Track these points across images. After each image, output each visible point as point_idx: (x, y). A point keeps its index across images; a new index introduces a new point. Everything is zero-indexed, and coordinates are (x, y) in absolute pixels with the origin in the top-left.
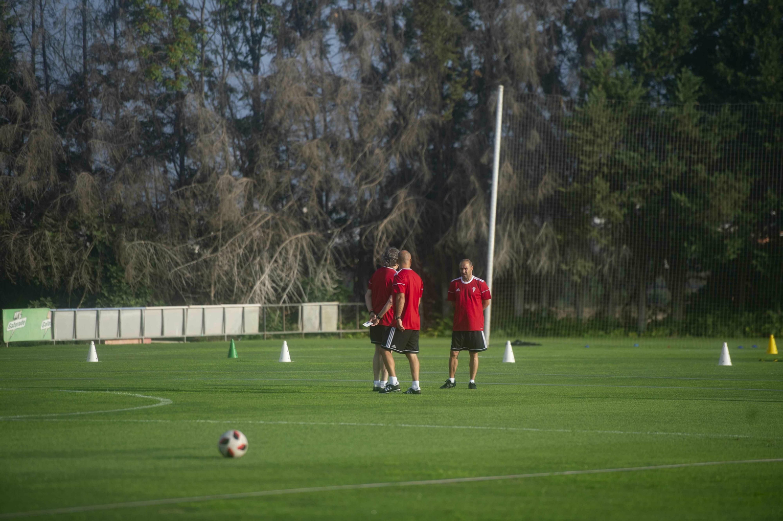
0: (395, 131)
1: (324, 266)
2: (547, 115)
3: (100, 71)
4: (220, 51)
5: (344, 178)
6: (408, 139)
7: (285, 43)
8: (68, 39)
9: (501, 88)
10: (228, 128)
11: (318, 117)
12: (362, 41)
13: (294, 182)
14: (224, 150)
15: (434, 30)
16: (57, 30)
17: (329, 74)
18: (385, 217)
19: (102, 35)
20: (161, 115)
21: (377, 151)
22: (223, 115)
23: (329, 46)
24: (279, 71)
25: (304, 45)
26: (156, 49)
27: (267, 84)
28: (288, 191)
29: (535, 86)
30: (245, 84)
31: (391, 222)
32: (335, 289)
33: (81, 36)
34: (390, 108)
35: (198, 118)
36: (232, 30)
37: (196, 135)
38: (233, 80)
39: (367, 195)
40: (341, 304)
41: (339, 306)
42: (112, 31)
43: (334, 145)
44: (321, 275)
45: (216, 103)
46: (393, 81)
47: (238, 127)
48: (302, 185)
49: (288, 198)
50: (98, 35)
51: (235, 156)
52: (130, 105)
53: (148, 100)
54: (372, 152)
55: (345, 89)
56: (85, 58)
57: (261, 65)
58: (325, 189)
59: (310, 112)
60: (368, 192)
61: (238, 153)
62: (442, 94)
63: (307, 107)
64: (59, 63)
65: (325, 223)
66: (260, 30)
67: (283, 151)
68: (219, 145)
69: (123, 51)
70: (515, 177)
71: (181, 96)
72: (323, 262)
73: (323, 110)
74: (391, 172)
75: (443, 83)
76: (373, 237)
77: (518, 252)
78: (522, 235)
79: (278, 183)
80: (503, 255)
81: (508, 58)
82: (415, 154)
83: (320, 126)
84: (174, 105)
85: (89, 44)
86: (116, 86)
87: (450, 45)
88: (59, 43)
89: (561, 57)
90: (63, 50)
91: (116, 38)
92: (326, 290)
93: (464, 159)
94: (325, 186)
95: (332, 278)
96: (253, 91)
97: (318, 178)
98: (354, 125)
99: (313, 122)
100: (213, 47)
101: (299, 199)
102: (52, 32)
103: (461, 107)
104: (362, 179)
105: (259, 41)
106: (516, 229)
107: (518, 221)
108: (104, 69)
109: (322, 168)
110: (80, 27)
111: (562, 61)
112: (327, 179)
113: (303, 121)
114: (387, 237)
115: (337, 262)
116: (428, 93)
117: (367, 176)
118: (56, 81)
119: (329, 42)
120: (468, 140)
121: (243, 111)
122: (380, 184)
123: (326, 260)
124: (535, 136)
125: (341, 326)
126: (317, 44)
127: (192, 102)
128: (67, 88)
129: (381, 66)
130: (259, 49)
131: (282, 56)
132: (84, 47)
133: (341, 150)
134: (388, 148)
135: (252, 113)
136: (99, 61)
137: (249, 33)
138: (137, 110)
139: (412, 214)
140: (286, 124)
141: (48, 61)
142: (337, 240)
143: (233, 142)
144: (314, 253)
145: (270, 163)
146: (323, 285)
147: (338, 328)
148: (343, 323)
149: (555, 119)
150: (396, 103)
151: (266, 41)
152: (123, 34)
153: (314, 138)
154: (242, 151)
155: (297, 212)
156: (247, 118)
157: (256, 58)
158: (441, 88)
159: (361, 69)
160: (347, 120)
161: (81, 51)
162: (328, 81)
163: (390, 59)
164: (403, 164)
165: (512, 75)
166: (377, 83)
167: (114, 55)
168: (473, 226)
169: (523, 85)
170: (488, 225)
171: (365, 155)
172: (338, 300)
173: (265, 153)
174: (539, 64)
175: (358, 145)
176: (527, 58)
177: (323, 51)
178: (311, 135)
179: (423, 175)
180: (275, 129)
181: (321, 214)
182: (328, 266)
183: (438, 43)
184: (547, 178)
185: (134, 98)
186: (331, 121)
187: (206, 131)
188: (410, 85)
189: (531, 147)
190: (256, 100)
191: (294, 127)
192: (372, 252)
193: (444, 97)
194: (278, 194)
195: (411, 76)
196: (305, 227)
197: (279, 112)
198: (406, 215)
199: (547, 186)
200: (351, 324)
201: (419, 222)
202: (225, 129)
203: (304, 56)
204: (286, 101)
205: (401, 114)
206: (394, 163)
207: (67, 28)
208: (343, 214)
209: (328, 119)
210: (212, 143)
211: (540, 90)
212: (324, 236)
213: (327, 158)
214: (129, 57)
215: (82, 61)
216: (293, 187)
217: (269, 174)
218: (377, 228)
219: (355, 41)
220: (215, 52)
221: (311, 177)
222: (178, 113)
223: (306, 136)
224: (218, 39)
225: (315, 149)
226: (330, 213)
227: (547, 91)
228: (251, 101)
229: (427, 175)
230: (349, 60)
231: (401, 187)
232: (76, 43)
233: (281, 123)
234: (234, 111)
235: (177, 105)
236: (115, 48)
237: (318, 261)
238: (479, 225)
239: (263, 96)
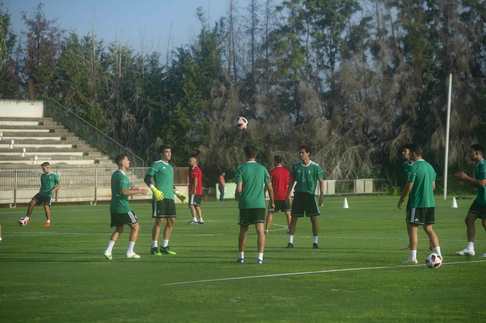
0: (399, 96)
1: (366, 161)
2: (474, 87)
3: (260, 72)
4: (315, 60)
5: (376, 119)
6: (406, 100)
7: (346, 56)
8: (245, 57)
9: (451, 75)
10: (319, 97)
11: (362, 91)
12: (383, 54)
13: (351, 122)
14: (318, 107)
15: (419, 48)
16: (240, 53)
17: (367, 70)
18: (395, 138)
19: (261, 55)
20: (288, 91)
21: (391, 106)
22: (317, 91)
23: (367, 57)
24: (343, 70)
25: (355, 56)
26: (285, 61)
27: (337, 76)
28: (348, 126)
29: (468, 74)
30: (327, 76)
31: (398, 140)
32: (371, 172)
33: (251, 56)
34: (397, 85)
35: (305, 93)
36: (321, 51)
37: (304, 101)
38: (322, 75)
39: (386, 127)
40: (374, 180)
41: (373, 181)
42: (265, 53)
43: (370, 104)
44: (364, 166)
45: (314, 85)
46: (398, 73)
47: (324, 96)
48: (355, 123)
49: (348, 129)
50: (259, 55)
51: (323, 110)
52: (273, 87)
53: (282, 85)
54: (388, 107)
55: (376, 77)
56: (253, 66)
57: (335, 67)
58: (365, 126)
59: (358, 88)
60: (387, 126)
61: (324, 109)
62: (422, 78)
63: (357, 86)
64: (241, 68)
65: (366, 141)
66: (334, 50)
67: (346, 107)
68: (315, 105)
69: (270, 62)
70: (459, 118)
71: (297, 82)
72: (365, 160)
73: (365, 87)
74: (398, 116)
75: (423, 73)
76: (389, 148)
77: (461, 154)
78: (463, 146)
79: (344, 123)
80: (454, 155)
81: (455, 61)
82: (410, 108)
83: (363, 95)
84: (294, 87)
85: (255, 59)
86: (267, 78)
87: (426, 55)
88: (241, 59)
89: (481, 59)
90: (243, 62)
91: (267, 56)
92: (367, 173)
93: (434, 109)
94: (366, 124)
95: (370, 167)
96: (332, 79)
97: (362, 120)
98: (380, 94)
99: (360, 93)
100: (312, 59)
101: (354, 130)
102: (238, 54)
103: (431, 84)
104: (383, 120)
105: (334, 55)
106: (459, 142)
107: (460, 138)
108: (262, 70)
109: (364, 114)
110: (251, 52)
111: (482, 61)
112: (367, 121)
113: (355, 93)
114: (397, 147)
115: (372, 160)
116: (416, 79)
117: (386, 118)
118: (240, 77)
119: (367, 55)
120: (436, 100)
121: (326, 89)
122: (392, 122)
123: (367, 159)
124: (469, 98)
125: (375, 190)
126: (362, 56)
127: (302, 85)
128: (245, 80)
129: (392, 66)
130: (334, 59)
131: (345, 62)
132: (253, 61)
133: (373, 105)
134: (396, 105)
135: (331, 89)
136: (260, 67)
137: (329, 52)
138: (277, 89)
139: (408, 137)
140: (347, 94)
141: (236, 68)
142: (373, 149)
143: (322, 104)
144: (361, 155)
145: (339, 113)
146: (365, 171)
147: (373, 191)
148: (375, 189)
149: (478, 89)
150: (400, 83)
151: (338, 55)
152: (270, 54)
153: (361, 100)
154: (325, 107)
155: (352, 136)
156: (328, 92)
157: (333, 63)
158: (422, 76)
159: (383, 67)
160: (376, 92)
161: (251, 63)
162: (367, 73)
163: (397, 61)
164: (404, 112)
165: (457, 68)
166: (391, 74)
167: (266, 64)
168: (438, 142)
169: (462, 73)
170: (445, 140)
171: (385, 108)
172: (373, 178)
173: (337, 108)
174: (470, 63)
175: (382, 104)
176: (464, 60)
177: (364, 59)
178: (359, 99)
179: (414, 117)
180: (342, 97)
181: (364, 137)
182: (368, 162)
183: (420, 54)
184: (475, 117)
185: (276, 84)
186: (369, 92)
187: (309, 98)
188: (407, 74)
189: (466, 103)
190: (333, 83)
191: (351, 96)
192: (389, 154)
193: (423, 80)
194: (343, 128)
195: (407, 70)
196: (356, 143)
197: (344, 89)
198: (405, 137)
199: (475, 121)
200: (379, 189)
201: (412, 140)
202: (318, 97)
203: (356, 62)
204: (347, 83)
205: (403, 88)
206: (399, 112)
207: (245, 52)
208: (375, 137)
209: (367, 91)
210: (312, 104)
211: (471, 76)
212: (366, 147)
213: (367, 111)
214: (273, 65)
215: (252, 67)
216: (351, 124)
217: (339, 118)
218: (391, 143)
219: (380, 54)
220: (313, 61)
221: (359, 119)
222: (296, 90)
223: (357, 100)
224: (314, 55)
225: (361, 106)
226: (369, 137)
227: (474, 76)
228: (330, 84)
229: (416, 118)
230: (377, 63)
231: (403, 123)
232: (249, 59)
233: (344, 94)
234: (322, 88)
235: (295, 86)
236: (266, 61)
237: (363, 160)
238: (441, 141)
239: (336, 82)
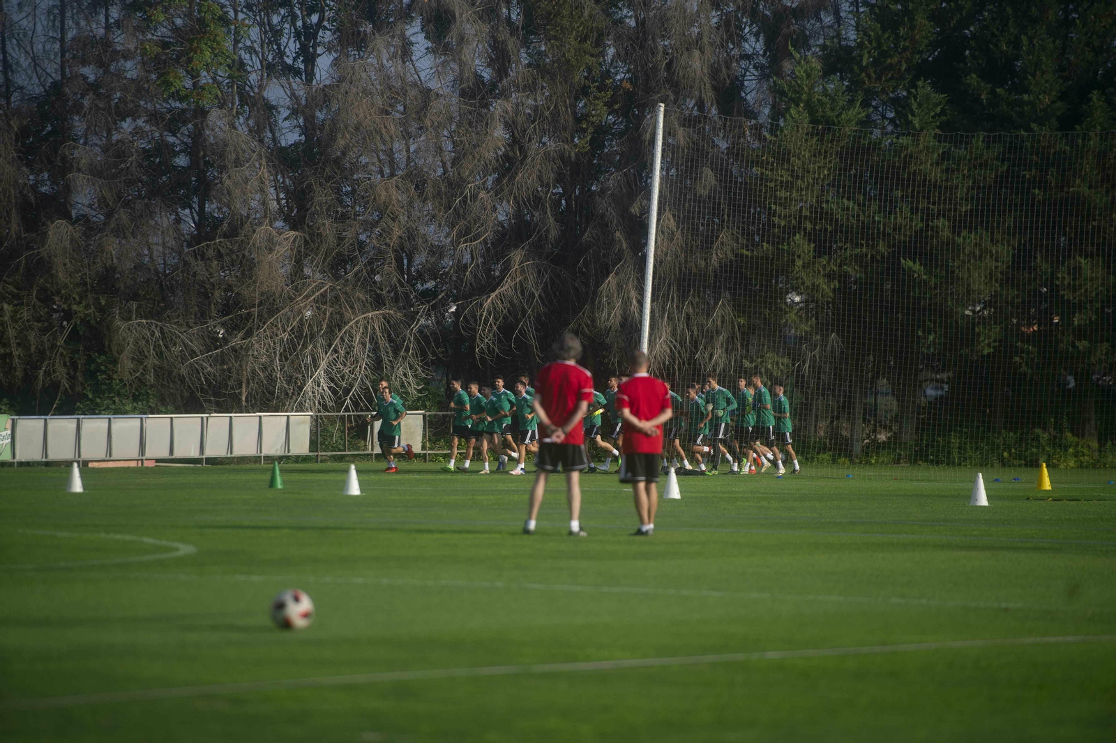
0: (507, 166)
1: (404, 358)
2: (723, 145)
3: (85, 78)
4: (258, 49)
5: (434, 233)
6: (526, 178)
7: (350, 40)
8: (39, 28)
9: (662, 108)
10: (269, 160)
11: (396, 146)
12: (462, 39)
13: (363, 237)
14: (262, 191)
15: (565, 23)
16: (24, 14)
17: (414, 84)
18: (493, 290)
19: (88, 23)
20: (171, 139)
21: (482, 194)
22: (261, 141)
23: (412, 44)
24: (341, 80)
25: (379, 42)
26: (165, 45)
27: (325, 97)
28: (354, 251)
29: (708, 104)
30: (293, 96)
31: (501, 297)
32: (419, 391)
33: (58, 24)
34: (499, 133)
35: (226, 145)
36: (275, 19)
37: (223, 168)
38: (276, 93)
39: (467, 258)
40: (428, 413)
41: (424, 416)
42: (102, 18)
43: (420, 186)
44: (400, 372)
45: (251, 122)
46: (504, 95)
47: (283, 159)
48: (375, 242)
49: (353, 260)
50: (83, 23)
51: (278, 200)
52: (127, 125)
53: (154, 117)
54: (474, 197)
55: (437, 106)
56: (63, 56)
57: (317, 70)
58: (405, 251)
59: (388, 138)
60: (466, 252)
61: (282, 196)
62: (574, 113)
63: (384, 131)
64: (25, 62)
65: (407, 295)
66: (315, 18)
67: (347, 194)
68: (256, 183)
69: (119, 48)
70: (678, 235)
71: (202, 113)
72: (402, 353)
73: (407, 136)
74: (501, 224)
75: (577, 99)
76: (475, 317)
77: (682, 342)
78: (688, 317)
79: (340, 239)
80: (662, 347)
81: (669, 66)
82: (537, 201)
83: (400, 157)
84: (190, 126)
85: (70, 35)
86: (108, 98)
87: (588, 45)
88: (25, 35)
89: (743, 63)
90: (31, 42)
91: (108, 27)
92: (407, 393)
93: (604, 206)
94: (407, 245)
95: (416, 376)
96: (306, 106)
97: (397, 232)
98: (448, 157)
99: (390, 153)
100: (248, 43)
101: (370, 263)
102: (16, 18)
103: (601, 132)
104: (460, 235)
105: (315, 36)
106: (679, 309)
107: (683, 297)
108: (90, 72)
109: (403, 218)
110: (56, 11)
111: (746, 70)
112: (411, 235)
113: (376, 151)
114: (495, 319)
115: (423, 353)
116: (555, 115)
117: (467, 231)
118: (21, 88)
119: (413, 39)
120: (613, 180)
121: (290, 136)
122: (485, 241)
123: (407, 350)
124: (709, 176)
125: (428, 445)
126: (397, 41)
127: (217, 121)
128: (33, 99)
129: (487, 74)
130: (314, 47)
131: (348, 56)
132: (62, 40)
133: (429, 189)
134: (498, 191)
135: (303, 137)
136: (84, 62)
137: (299, 23)
138: (137, 131)
139: (530, 286)
140: (352, 154)
141: (9, 58)
142: (422, 321)
143: (276, 180)
144: (391, 340)
145: (328, 210)
146: (403, 386)
147: (423, 448)
148: (430, 440)
149: (736, 152)
150: (510, 125)
151: (326, 36)
152: (118, 24)
153: (392, 175)
154: (286, 189)
155: (366, 282)
156: (296, 144)
157: (310, 59)
158: (574, 106)
159: (460, 79)
160: (440, 150)
161: (57, 46)
162: (413, 93)
163: (500, 60)
164: (518, 215)
165: (676, 88)
166: (483, 98)
167: (103, 52)
168: (618, 304)
169: (691, 103)
170: (641, 303)
171: (465, 200)
172: (424, 407)
173: (322, 197)
174: (714, 72)
175: (454, 185)
176: (697, 65)
177: (405, 51)
178: (387, 171)
179: (548, 231)
180: (337, 162)
181: (402, 285)
182: (412, 360)
183: (571, 41)
184: (724, 236)
185: (134, 115)
186: (417, 151)
187: (237, 163)
188: (530, 102)
189: (703, 192)
190: (310, 119)
191: (364, 160)
192: (473, 338)
193: (578, 120)
194: (339, 254)
195: (531, 88)
196: (378, 302)
197: (343, 137)
198: (522, 288)
199: (726, 246)
200: (442, 442)
201: (540, 296)
202: (264, 162)
203: (379, 57)
204: (353, 120)
205: (516, 142)
206: (504, 213)
207: (38, 12)
208: (430, 284)
209: (412, 148)
210: (247, 180)
211: (714, 111)
212: (405, 315)
213: (411, 204)
214: (126, 56)
215: (58, 60)
216: (361, 245)
217: (327, 227)
218: (481, 305)
219: (452, 39)
220: (251, 50)
221: (388, 231)
222: (198, 136)
223: (381, 172)
224: (255, 32)
225: (393, 191)
226: (412, 281)
227: (725, 110)
228: (301, 120)
229: (553, 230)
230: (444, 64)
231: (516, 247)
232: (51, 34)
233: (344, 153)
234: (277, 135)
235: (196, 125)
236: (106, 43)
237: (396, 353)
238: (627, 303)
239: (320, 115)
